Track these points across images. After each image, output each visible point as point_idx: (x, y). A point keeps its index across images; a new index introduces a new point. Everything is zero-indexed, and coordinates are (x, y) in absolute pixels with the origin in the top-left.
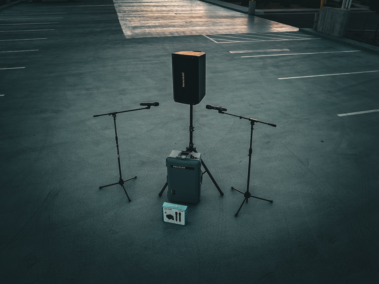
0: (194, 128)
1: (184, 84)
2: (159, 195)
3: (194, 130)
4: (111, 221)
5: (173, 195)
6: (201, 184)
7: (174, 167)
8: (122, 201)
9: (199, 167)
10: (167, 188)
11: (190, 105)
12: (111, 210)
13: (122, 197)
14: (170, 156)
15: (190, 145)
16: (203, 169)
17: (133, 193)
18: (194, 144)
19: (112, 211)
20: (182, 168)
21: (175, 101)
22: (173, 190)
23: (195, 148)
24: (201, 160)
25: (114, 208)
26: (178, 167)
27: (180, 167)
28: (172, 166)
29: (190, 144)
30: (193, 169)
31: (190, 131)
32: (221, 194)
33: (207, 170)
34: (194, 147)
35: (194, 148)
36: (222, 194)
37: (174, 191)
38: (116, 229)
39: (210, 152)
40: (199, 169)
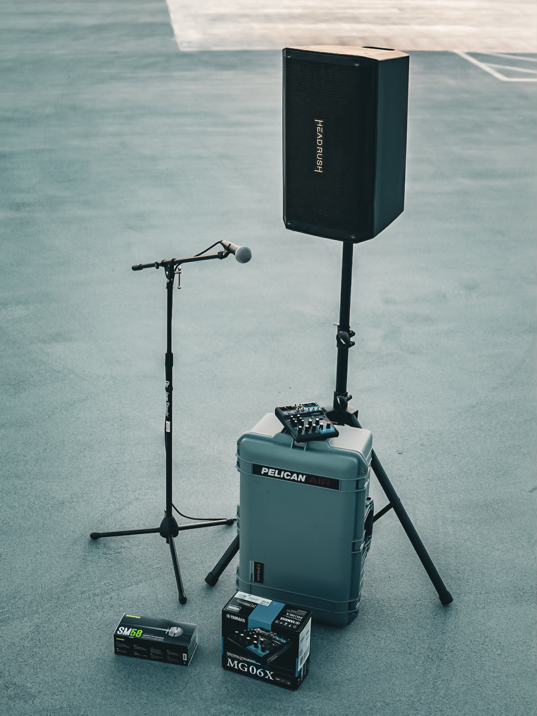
0: (353, 334)
1: (320, 163)
2: (206, 580)
3: (353, 344)
4: (18, 655)
5: (256, 580)
6: (366, 549)
7: (266, 474)
8: (69, 589)
9: (358, 481)
10: (237, 555)
11: (342, 243)
12: (25, 616)
13: (72, 576)
14: (256, 430)
15: (335, 400)
16: (377, 496)
17: (112, 564)
18: (351, 397)
19: (26, 619)
20: (294, 480)
21: (288, 227)
22: (256, 564)
23: (356, 413)
24: (373, 455)
25: (37, 612)
26: (279, 473)
27: (288, 475)
28: (257, 469)
29: (336, 395)
30: (334, 484)
31: (339, 344)
32: (441, 598)
33: (395, 503)
34: (352, 410)
35: (352, 412)
36: (445, 599)
37: (262, 565)
38: (29, 685)
39: (422, 445)
40: (357, 488)
